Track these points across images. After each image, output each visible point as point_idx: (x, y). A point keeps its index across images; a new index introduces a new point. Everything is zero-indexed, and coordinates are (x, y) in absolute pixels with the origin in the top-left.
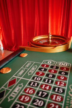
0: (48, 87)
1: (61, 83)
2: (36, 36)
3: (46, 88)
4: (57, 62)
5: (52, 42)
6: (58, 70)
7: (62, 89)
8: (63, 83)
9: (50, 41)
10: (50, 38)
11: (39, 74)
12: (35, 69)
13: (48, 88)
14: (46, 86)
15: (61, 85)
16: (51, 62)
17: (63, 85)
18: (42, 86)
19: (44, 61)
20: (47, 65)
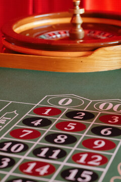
0: (47, 167)
1: (93, 157)
2: (35, 13)
3: (38, 170)
4: (91, 101)
5: (85, 35)
6: (92, 123)
7: (91, 173)
8: (100, 158)
9: (80, 31)
10: (80, 20)
11: (22, 136)
12: (8, 121)
13: (44, 170)
14: (40, 165)
15: (91, 163)
16: (70, 101)
17: (98, 164)
18: (24, 166)
19: (48, 98)
20: (53, 109)
